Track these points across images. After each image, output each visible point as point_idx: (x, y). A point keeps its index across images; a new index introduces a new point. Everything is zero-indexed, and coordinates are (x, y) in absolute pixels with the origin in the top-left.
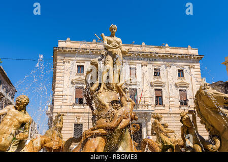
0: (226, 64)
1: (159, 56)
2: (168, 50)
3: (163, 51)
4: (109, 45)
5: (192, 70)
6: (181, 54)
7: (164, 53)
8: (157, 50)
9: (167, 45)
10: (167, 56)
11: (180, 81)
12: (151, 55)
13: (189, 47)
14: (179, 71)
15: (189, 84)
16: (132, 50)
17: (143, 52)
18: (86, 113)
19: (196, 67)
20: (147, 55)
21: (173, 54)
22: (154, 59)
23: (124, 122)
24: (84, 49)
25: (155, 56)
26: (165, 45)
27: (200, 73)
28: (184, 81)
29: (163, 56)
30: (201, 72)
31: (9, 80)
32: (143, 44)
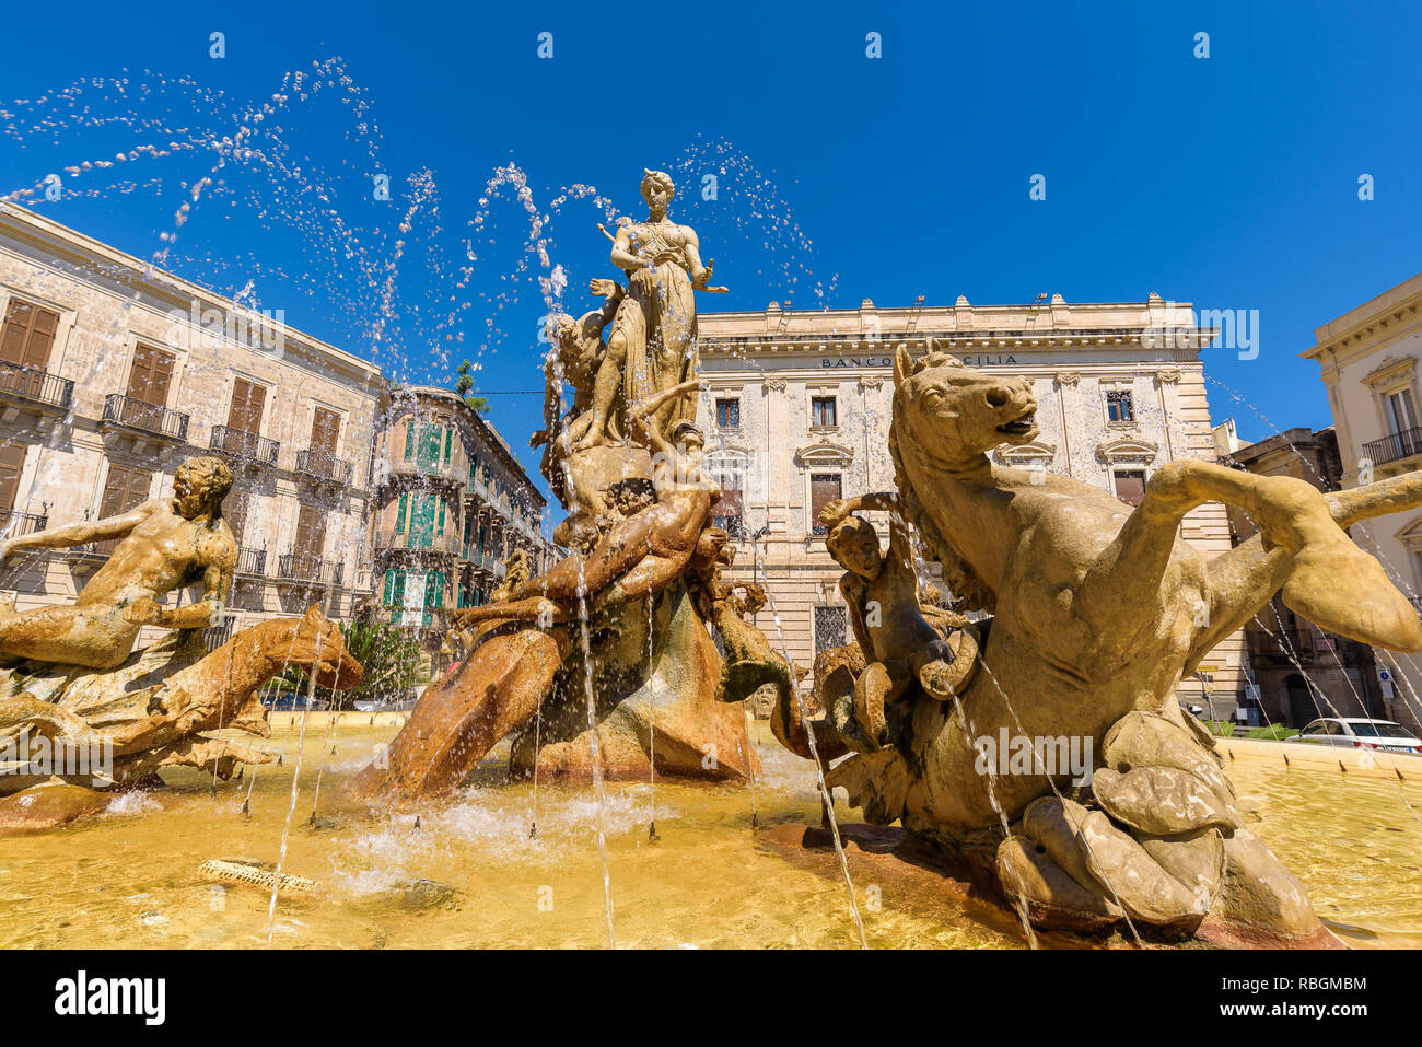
0: (1319, 355)
1: (1027, 343)
2: (1064, 317)
3: (1043, 322)
4: (632, 258)
5: (1168, 390)
6: (1119, 331)
7: (1046, 332)
8: (1017, 321)
9: (1058, 300)
10: (1060, 343)
11: (1116, 436)
12: (994, 344)
13: (1154, 297)
14: (1111, 397)
15: (1156, 448)
16: (918, 328)
17: (961, 334)
18: (749, 568)
19: (1185, 378)
20: (978, 344)
21: (1082, 332)
22: (1005, 358)
23: (650, 571)
24: (738, 339)
25: (1010, 344)
26: (1048, 301)
27: (1202, 401)
28: (1136, 436)
29: (1043, 343)
30: (1208, 397)
31: (516, 465)
32: (962, 302)
